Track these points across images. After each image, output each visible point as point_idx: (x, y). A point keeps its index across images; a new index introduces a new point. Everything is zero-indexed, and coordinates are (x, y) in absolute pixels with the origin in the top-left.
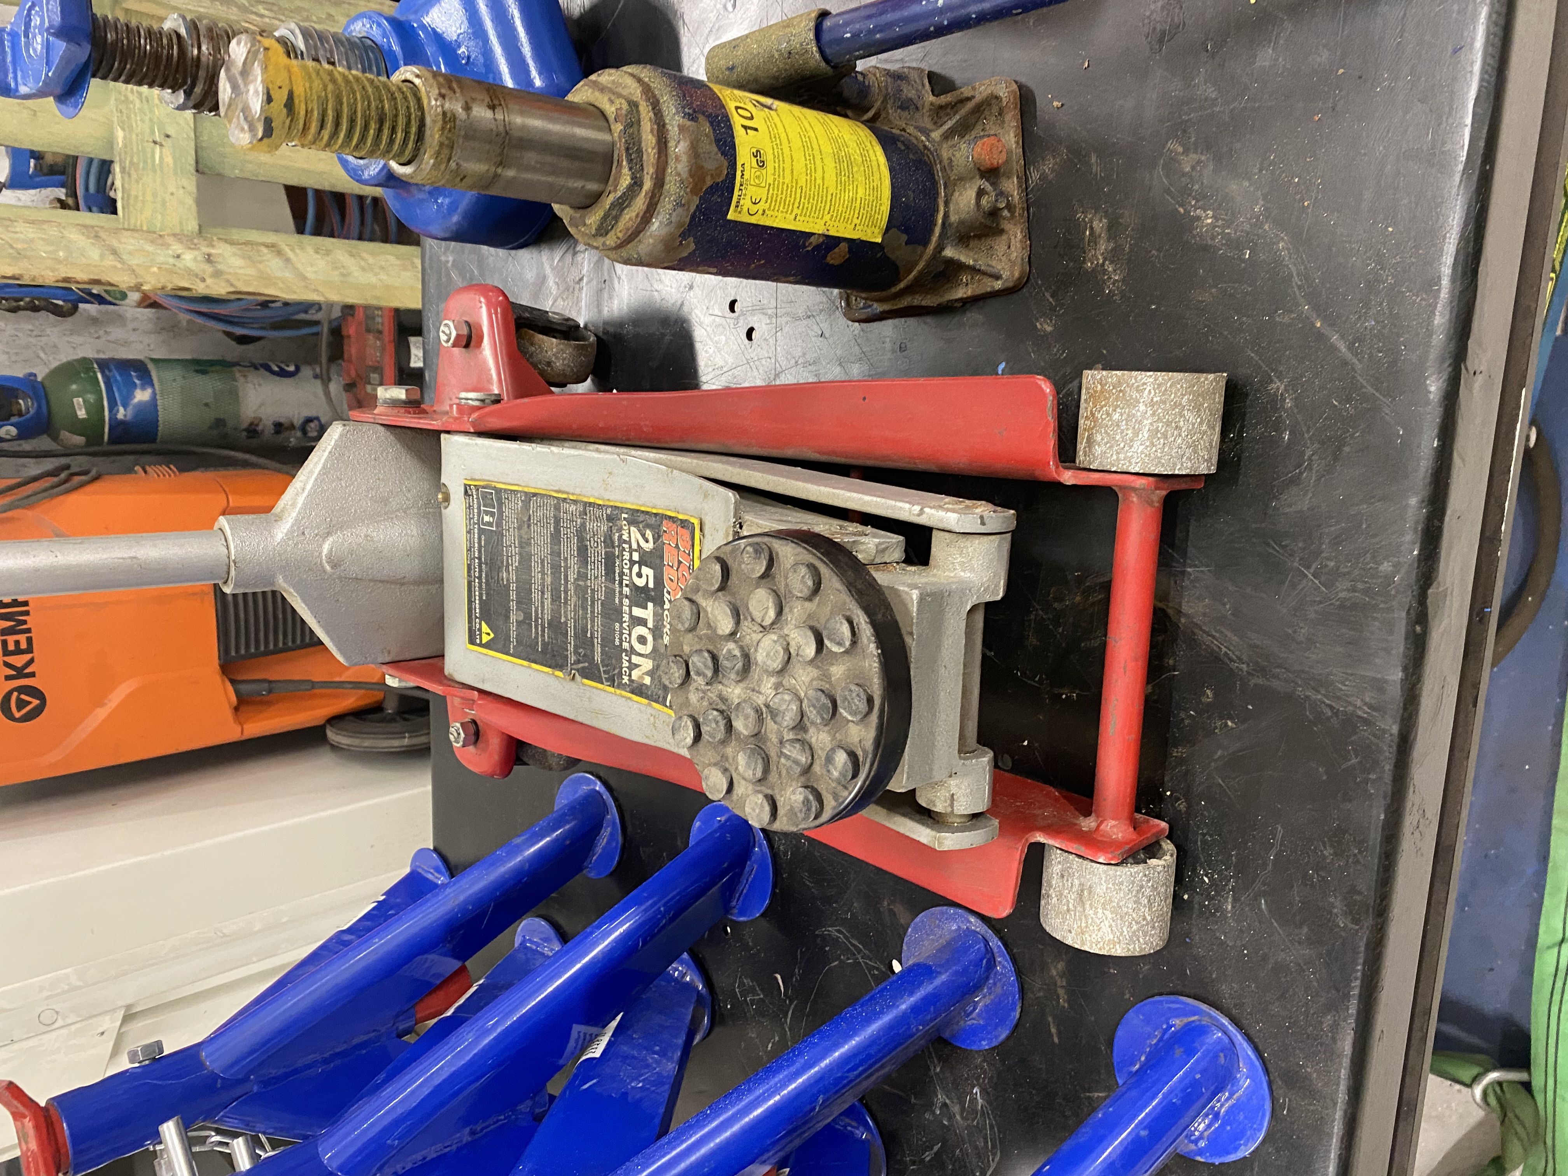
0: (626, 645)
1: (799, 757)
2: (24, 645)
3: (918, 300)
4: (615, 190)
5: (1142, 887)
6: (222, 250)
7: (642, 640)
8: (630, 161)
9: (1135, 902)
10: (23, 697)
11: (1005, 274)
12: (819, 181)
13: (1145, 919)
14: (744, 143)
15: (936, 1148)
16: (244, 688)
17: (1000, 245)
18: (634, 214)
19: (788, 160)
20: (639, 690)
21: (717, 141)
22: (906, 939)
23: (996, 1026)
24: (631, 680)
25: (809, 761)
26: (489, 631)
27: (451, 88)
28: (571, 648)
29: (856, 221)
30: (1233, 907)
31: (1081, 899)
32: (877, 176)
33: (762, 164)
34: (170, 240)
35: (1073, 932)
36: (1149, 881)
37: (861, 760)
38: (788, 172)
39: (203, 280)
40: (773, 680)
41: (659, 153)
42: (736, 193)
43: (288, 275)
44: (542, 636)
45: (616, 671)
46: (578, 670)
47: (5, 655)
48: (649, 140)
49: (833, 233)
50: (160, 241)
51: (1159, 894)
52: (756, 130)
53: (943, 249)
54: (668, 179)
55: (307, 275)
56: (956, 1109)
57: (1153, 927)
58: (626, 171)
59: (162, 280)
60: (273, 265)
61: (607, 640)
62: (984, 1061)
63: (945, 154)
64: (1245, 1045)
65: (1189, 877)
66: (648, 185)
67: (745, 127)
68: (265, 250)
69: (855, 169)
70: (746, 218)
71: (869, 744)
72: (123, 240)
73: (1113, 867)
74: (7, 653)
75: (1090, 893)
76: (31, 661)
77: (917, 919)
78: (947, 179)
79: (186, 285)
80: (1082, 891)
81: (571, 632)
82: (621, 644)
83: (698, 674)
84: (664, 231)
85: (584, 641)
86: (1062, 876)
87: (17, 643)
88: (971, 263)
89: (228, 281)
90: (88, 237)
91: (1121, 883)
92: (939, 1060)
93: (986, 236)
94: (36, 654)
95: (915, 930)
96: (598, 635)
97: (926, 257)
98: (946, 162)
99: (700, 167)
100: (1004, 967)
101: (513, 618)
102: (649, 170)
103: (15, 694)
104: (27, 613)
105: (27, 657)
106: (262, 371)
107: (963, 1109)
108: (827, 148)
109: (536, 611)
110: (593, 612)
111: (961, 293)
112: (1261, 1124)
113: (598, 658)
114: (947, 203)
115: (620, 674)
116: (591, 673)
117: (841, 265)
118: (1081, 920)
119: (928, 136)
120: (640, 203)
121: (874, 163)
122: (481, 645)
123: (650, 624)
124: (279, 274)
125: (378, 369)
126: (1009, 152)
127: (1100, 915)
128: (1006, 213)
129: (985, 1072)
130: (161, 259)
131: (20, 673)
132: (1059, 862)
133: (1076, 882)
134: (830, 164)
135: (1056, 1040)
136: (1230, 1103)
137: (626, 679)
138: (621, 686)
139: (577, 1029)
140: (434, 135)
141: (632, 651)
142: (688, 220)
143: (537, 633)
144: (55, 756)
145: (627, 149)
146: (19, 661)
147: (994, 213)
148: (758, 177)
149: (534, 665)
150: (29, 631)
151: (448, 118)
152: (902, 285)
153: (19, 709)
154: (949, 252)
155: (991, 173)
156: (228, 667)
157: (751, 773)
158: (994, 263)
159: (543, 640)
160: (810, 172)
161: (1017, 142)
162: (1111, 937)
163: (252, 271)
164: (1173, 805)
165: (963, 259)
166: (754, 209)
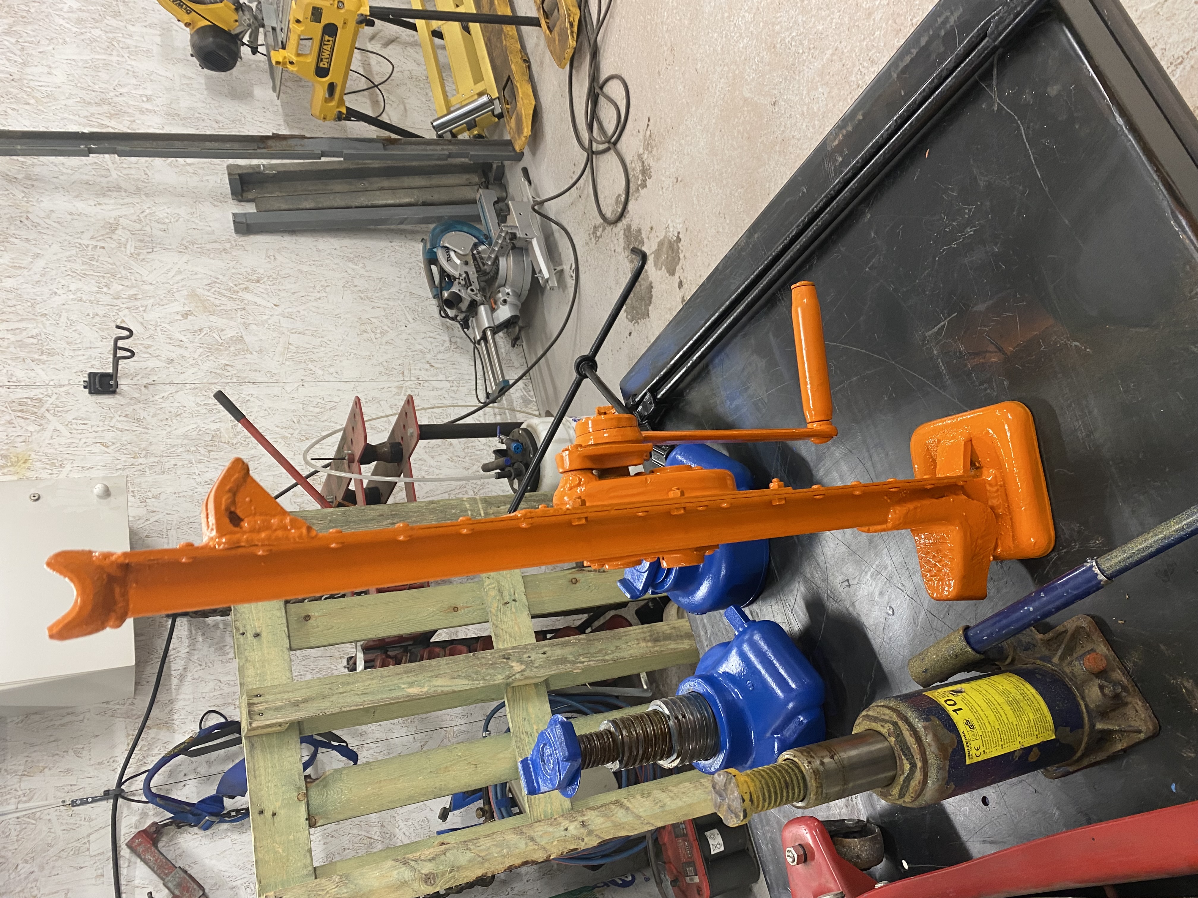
3: (1093, 759)
4: (903, 773)
6: (591, 816)
8: (905, 756)
11: (1144, 728)
12: (1006, 721)
14: (958, 719)
17: (1129, 711)
18: (917, 782)
19: (984, 718)
21: (945, 726)
27: (812, 757)
29: (1036, 733)
32: (1035, 702)
33: (972, 727)
34: (560, 820)
38: (987, 724)
39: (583, 840)
41: (919, 746)
42: (966, 749)
43: (630, 818)
48: (911, 741)
49: (1026, 745)
50: (555, 823)
52: (961, 709)
53: (1094, 726)
54: (928, 757)
55: (641, 814)
58: (905, 761)
59: (561, 848)
60: (620, 815)
63: (1067, 670)
66: (919, 764)
67: (955, 711)
68: (613, 807)
69: (1022, 704)
70: (976, 760)
72: (536, 830)
78: (1076, 684)
79: (575, 847)
84: (936, 786)
88: (1117, 728)
89: (597, 835)
90: (517, 835)
93: (1118, 708)
97: (1086, 734)
98: (1070, 675)
99: (943, 745)
102: (917, 757)
106: (612, 886)
108: (1001, 700)
111: (1119, 747)
114: (1083, 698)
117: (1038, 760)
119: (1050, 662)
120: (918, 775)
121: (1031, 696)
124: (624, 820)
125: (692, 863)
126: (1106, 657)
128: (1124, 694)
130: (558, 834)
134: (1007, 708)
140: (812, 784)
142: (947, 775)
145: (902, 750)
147: (1117, 696)
148: (974, 735)
151: (816, 772)
152: (1079, 754)
154: (1099, 726)
155: (1102, 674)
158: (1132, 723)
160: (999, 718)
161: (1108, 649)
163: (609, 824)
165: (1110, 727)
166: (978, 753)
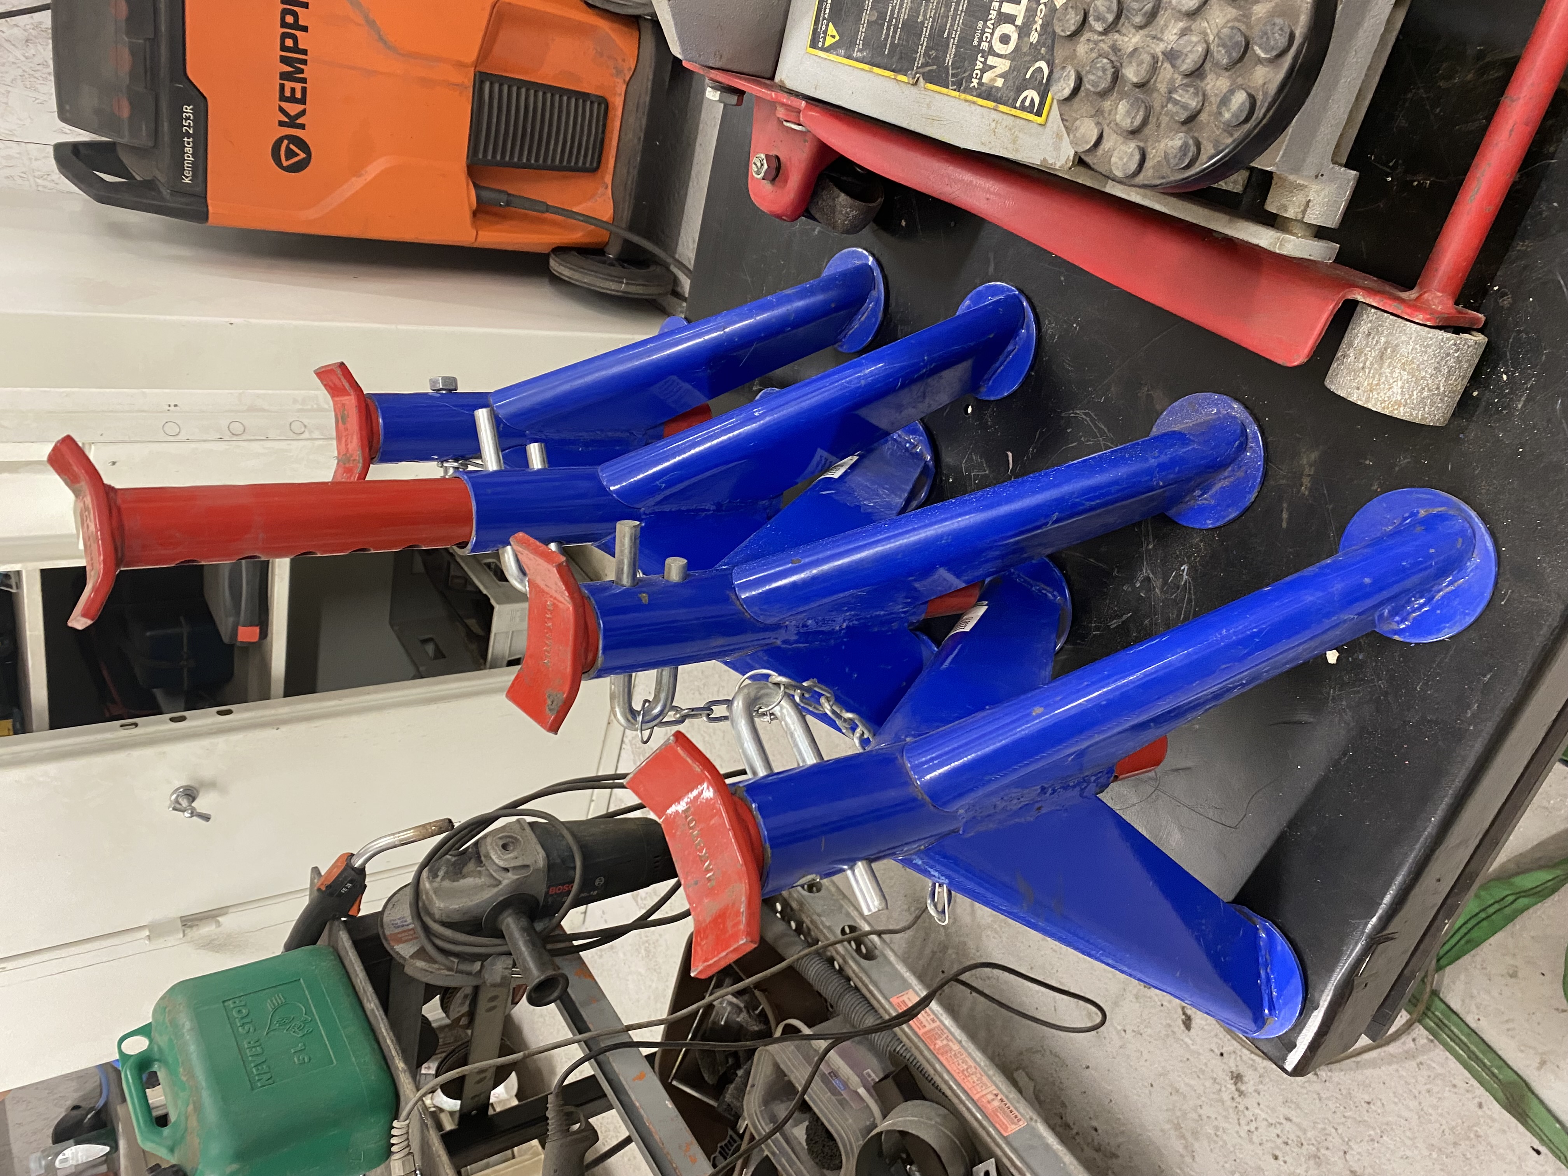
0: (985, 46)
1: (1190, 102)
2: (298, 95)
5: (1448, 355)
7: (1005, 39)
9: (1435, 368)
10: (292, 146)
13: (1438, 388)
15: (1125, 617)
16: (485, 194)
20: (988, 93)
22: (1158, 421)
23: (1228, 506)
24: (980, 84)
25: (1199, 107)
26: (835, 33)
28: (921, 50)
30: (1524, 406)
31: (1381, 358)
35: (1362, 389)
36: (1456, 351)
37: (1258, 104)
40: (1181, 25)
44: (891, 36)
45: (967, 74)
46: (923, 74)
47: (281, 100)
51: (1460, 368)
56: (1157, 583)
57: (1442, 400)
61: (965, 40)
62: (1201, 541)
64: (1487, 537)
65: (1487, 374)
71: (1273, 88)
73: (1427, 329)
74: (283, 98)
75: (1393, 352)
76: (303, 113)
77: (1175, 404)
80: (1386, 349)
81: (926, 33)
82: (979, 45)
83: (1098, 19)
85: (938, 42)
86: (1369, 334)
87: (293, 90)
91: (1428, 346)
92: (1155, 537)
94: (308, 106)
95: (1171, 414)
96: (956, 35)
100: (1254, 452)
101: (865, 18)
103: (286, 142)
104: (305, 62)
105: (300, 107)
107: (1165, 582)
109: (893, 11)
110: (956, 9)
112: (1474, 610)
113: (949, 59)
115: (971, 76)
116: (937, 78)
118: (1374, 377)
122: (823, 49)
123: (1019, 22)
127: (1395, 375)
129: (1199, 552)
131: (292, 122)
132: (1371, 321)
133: (1383, 340)
135: (1284, 525)
136: (1452, 588)
137: (975, 82)
138: (968, 90)
139: (821, 453)
141: (991, 52)
143: (887, 35)
144: (312, 214)
146: (293, 109)
149: (876, 70)
150: (304, 81)
153: (287, 159)
156: (474, 170)
157: (1129, 121)
159: (892, 42)
162: (1399, 398)
164: (1496, 301)
